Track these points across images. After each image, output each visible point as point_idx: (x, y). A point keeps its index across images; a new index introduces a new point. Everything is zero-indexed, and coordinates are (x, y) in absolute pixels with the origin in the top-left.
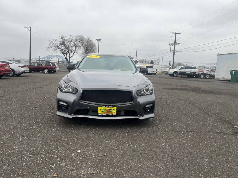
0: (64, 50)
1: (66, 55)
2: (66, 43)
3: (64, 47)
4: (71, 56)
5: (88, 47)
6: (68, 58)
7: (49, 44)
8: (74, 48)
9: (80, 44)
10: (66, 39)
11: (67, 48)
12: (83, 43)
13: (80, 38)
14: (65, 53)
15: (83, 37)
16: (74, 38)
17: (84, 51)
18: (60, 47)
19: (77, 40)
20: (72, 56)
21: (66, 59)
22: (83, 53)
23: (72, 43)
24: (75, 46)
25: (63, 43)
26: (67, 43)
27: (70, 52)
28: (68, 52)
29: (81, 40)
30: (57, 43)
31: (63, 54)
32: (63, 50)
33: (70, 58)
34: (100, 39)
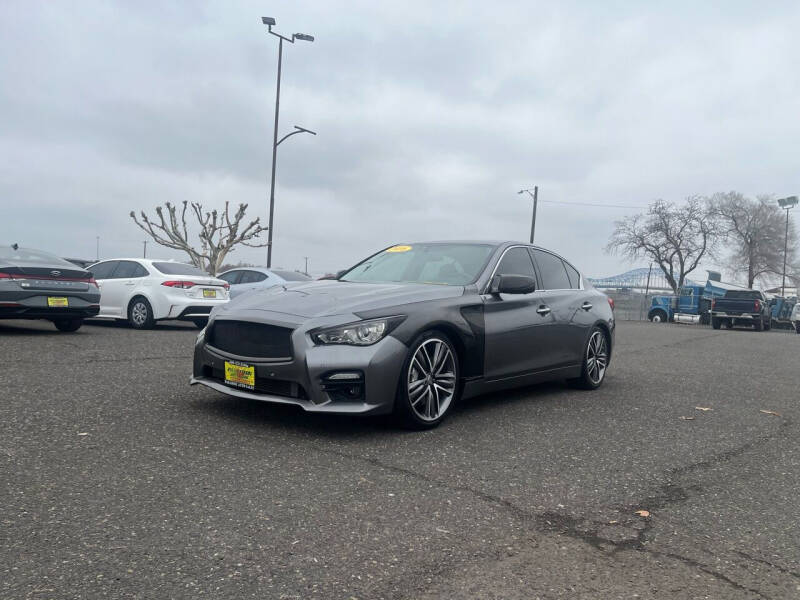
0: (662, 249)
1: (668, 267)
2: (671, 223)
3: (663, 239)
4: (686, 269)
5: (756, 232)
6: (676, 277)
7: (615, 234)
8: (699, 241)
9: (724, 224)
10: (671, 211)
11: (674, 241)
12: (739, 221)
13: (724, 201)
14: (666, 260)
15: (738, 198)
16: (704, 207)
17: (738, 247)
18: (650, 239)
19: (712, 212)
20: (691, 270)
21: (670, 278)
22: (736, 253)
23: (694, 222)
24: (705, 233)
25: (661, 226)
26: (675, 225)
27: (684, 254)
28: (676, 256)
29: (733, 210)
30: (641, 225)
31: (660, 262)
32: (657, 248)
33: (683, 275)
34: (793, 200)
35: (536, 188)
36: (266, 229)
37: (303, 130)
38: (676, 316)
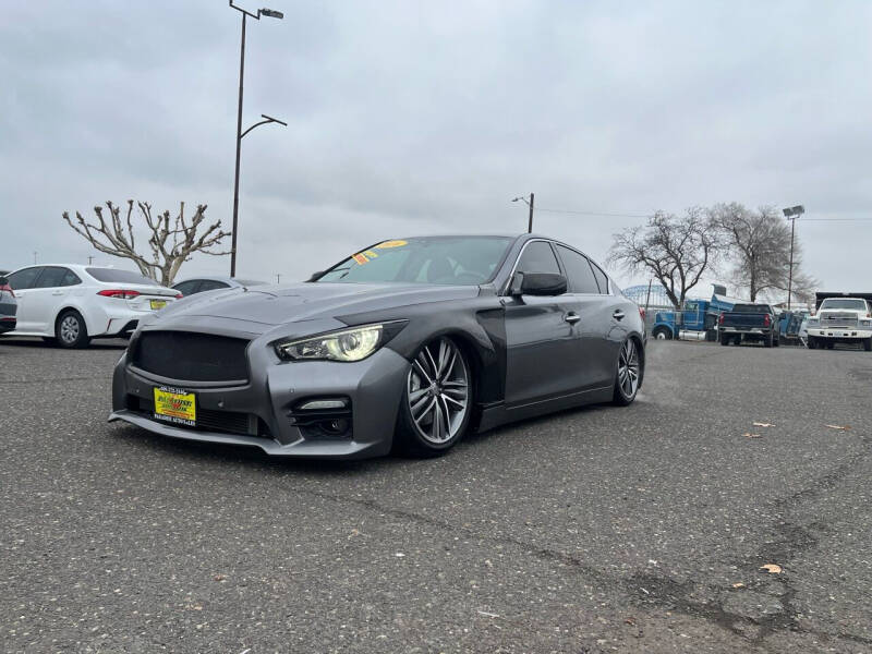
0: (662, 263)
1: (668, 281)
2: (672, 236)
3: (663, 253)
4: (687, 284)
5: (758, 245)
6: (678, 289)
7: (614, 247)
8: (700, 254)
9: (725, 236)
10: (671, 222)
11: (674, 255)
12: (740, 234)
13: (725, 214)
14: (666, 274)
15: (740, 209)
16: (704, 218)
17: (740, 261)
18: (650, 253)
19: (713, 224)
20: (692, 285)
21: (671, 294)
22: (738, 268)
23: (695, 235)
24: (706, 246)
25: (661, 240)
26: (676, 238)
27: (685, 269)
28: (677, 270)
29: (734, 222)
30: (641, 238)
31: (661, 277)
32: (658, 262)
33: (684, 291)
34: (799, 210)
35: (532, 196)
36: (229, 234)
37: (272, 120)
38: (681, 334)
